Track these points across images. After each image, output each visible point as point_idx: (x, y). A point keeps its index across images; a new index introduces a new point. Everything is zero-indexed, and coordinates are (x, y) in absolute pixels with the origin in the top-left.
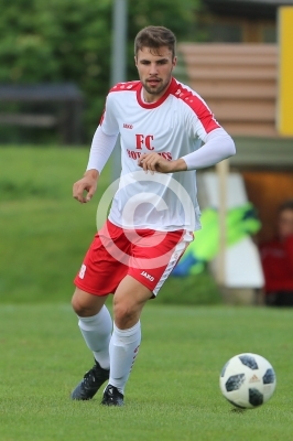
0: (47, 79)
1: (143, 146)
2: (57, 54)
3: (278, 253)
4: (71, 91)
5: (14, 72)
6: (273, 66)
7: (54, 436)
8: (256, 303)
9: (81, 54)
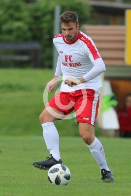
0: (26, 40)
1: (68, 60)
2: (31, 30)
3: (125, 115)
4: (36, 45)
5: (12, 37)
6: (123, 35)
7: (29, 193)
8: (115, 136)
9: (41, 30)
